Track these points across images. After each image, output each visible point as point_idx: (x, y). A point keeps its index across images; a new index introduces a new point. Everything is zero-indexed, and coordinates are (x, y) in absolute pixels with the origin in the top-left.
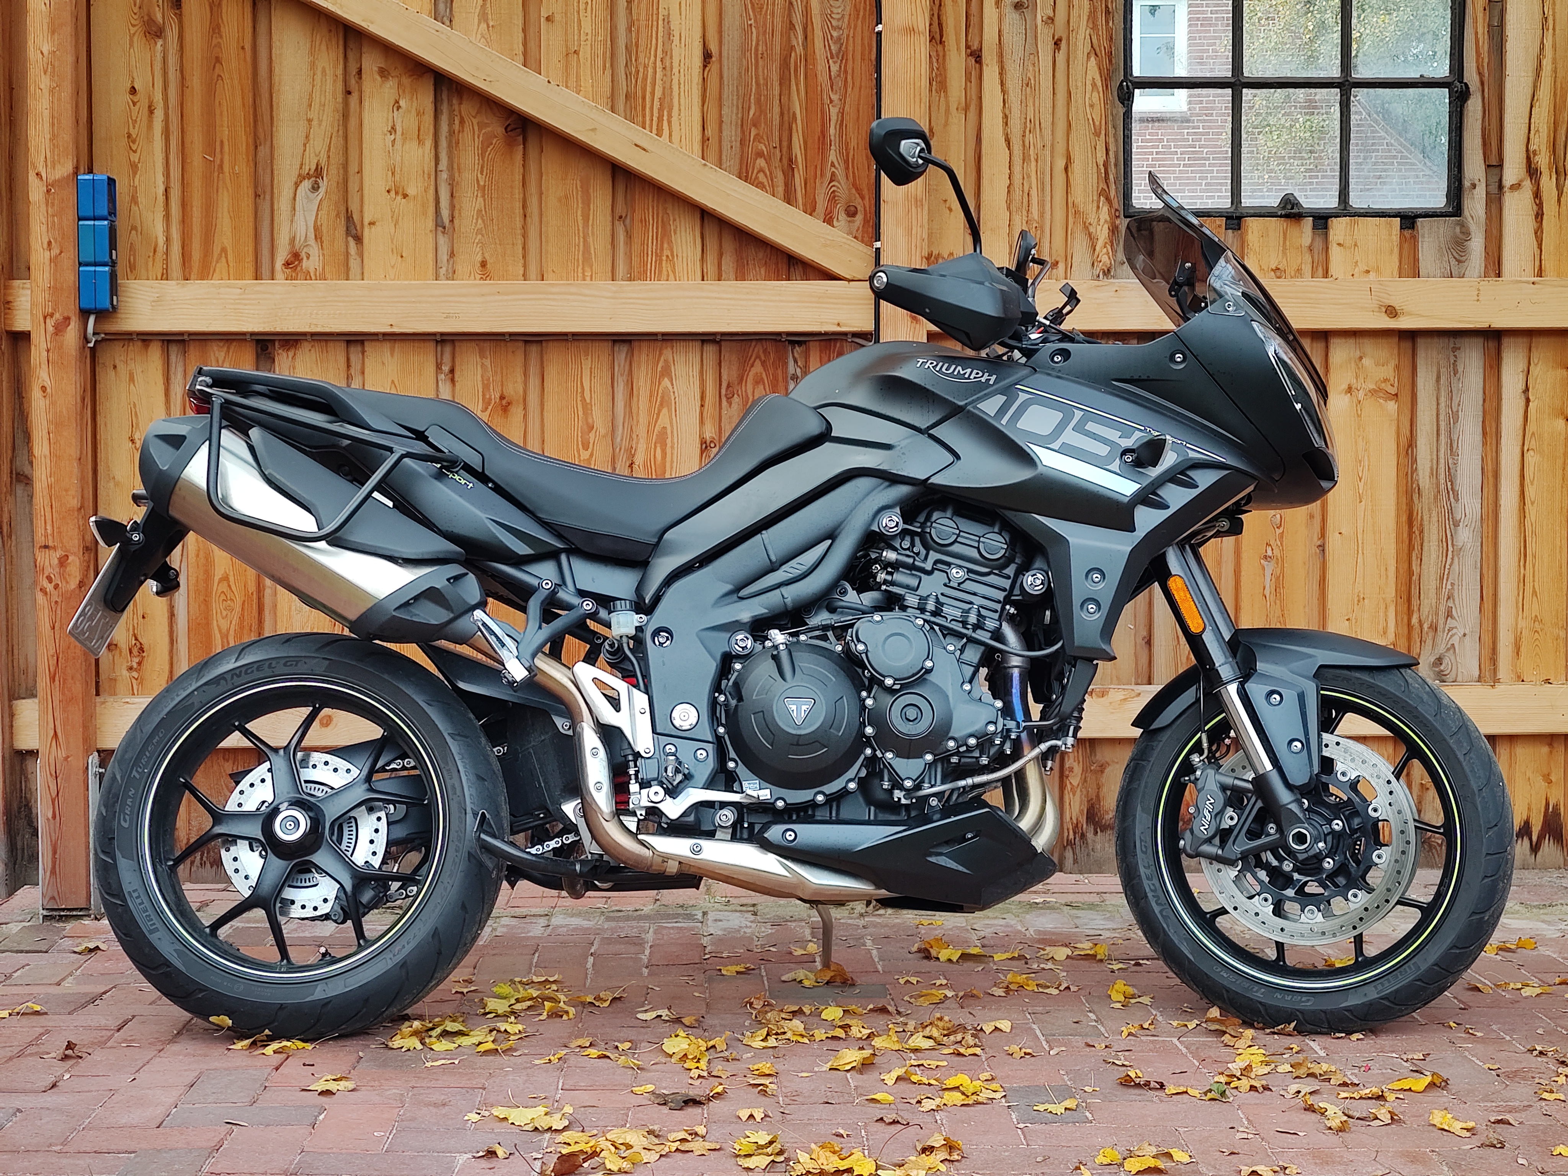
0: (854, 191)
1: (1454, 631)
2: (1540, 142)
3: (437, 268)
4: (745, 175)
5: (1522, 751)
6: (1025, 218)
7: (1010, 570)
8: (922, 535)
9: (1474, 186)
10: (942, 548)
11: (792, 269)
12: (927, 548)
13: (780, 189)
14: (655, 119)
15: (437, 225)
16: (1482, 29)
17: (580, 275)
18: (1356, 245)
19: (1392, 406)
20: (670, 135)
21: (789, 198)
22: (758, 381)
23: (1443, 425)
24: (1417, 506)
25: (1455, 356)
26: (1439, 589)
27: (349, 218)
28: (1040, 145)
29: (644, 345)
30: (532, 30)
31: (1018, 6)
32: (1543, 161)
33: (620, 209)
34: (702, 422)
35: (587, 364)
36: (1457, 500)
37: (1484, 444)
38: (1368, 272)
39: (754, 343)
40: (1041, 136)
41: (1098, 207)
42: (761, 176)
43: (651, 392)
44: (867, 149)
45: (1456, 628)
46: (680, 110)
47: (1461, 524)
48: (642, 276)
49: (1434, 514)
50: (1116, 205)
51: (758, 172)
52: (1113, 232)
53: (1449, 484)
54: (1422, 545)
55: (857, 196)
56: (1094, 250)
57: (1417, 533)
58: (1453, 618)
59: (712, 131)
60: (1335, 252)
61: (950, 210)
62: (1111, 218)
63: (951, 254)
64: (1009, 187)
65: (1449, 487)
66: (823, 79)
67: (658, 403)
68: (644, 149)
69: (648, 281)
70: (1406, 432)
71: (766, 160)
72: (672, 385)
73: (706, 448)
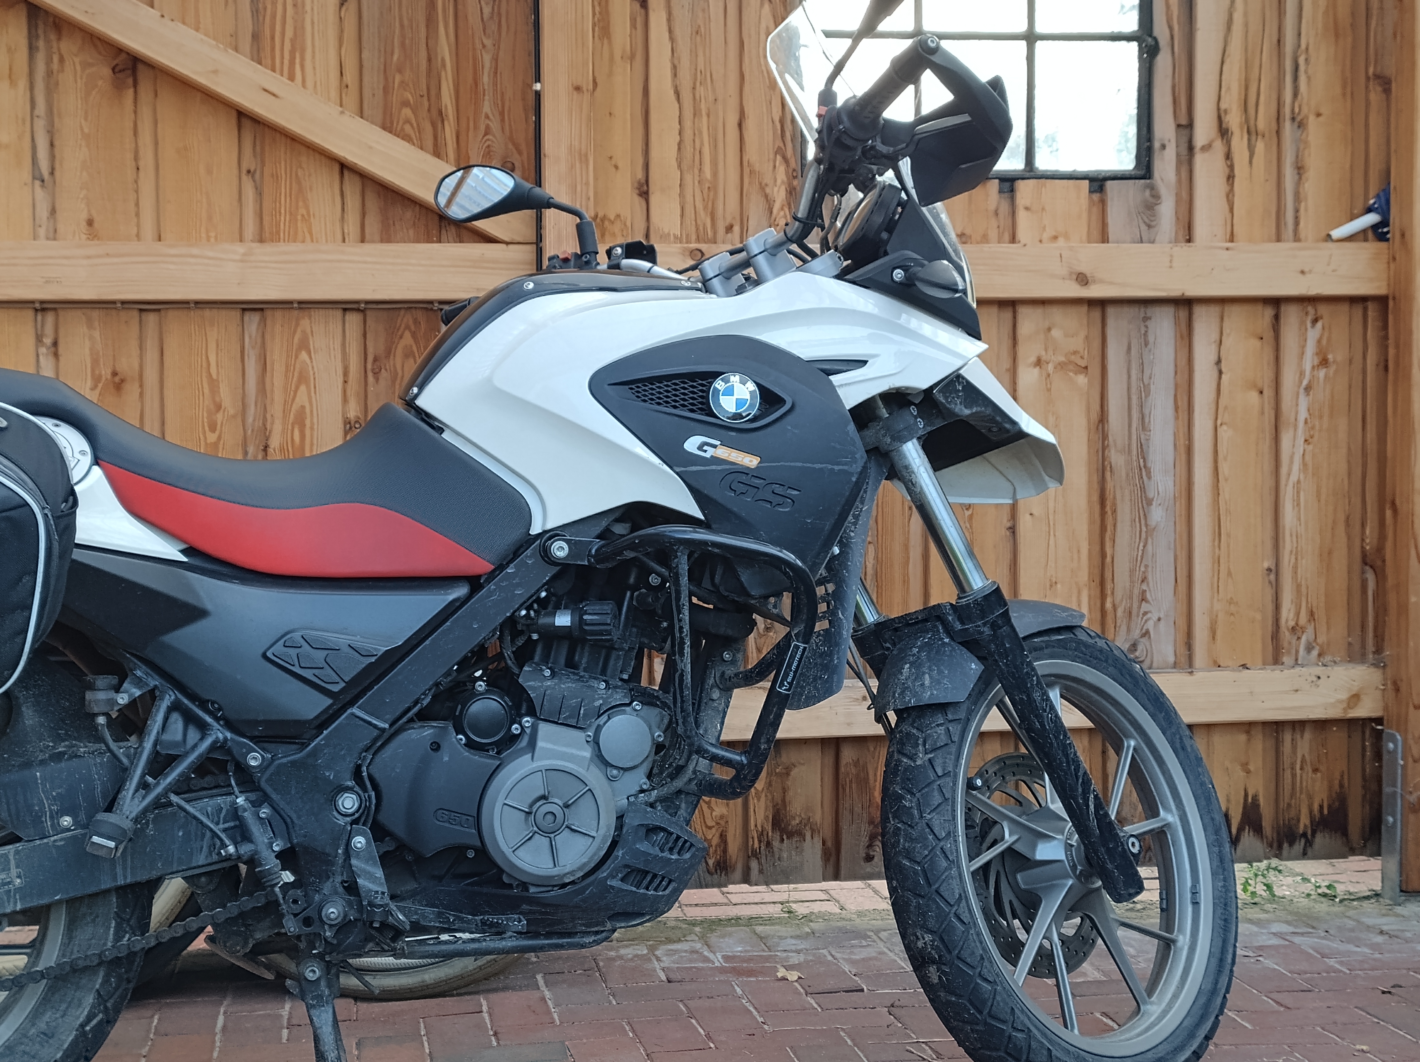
0: (510, 146)
1: (1149, 615)
2: (1232, 102)
3: (35, 225)
4: (388, 126)
5: (1218, 739)
6: (697, 178)
9: (1163, 147)
11: (444, 232)
13: (429, 143)
14: (286, 62)
15: (34, 178)
17: (204, 235)
18: (1043, 209)
19: (1082, 380)
20: (304, 81)
21: (437, 153)
22: (408, 354)
23: (1134, 398)
24: (1109, 485)
25: (1146, 327)
26: (1132, 572)
28: (711, 98)
29: (278, 314)
32: (1234, 120)
33: (248, 162)
34: (345, 400)
35: (213, 334)
36: (1149, 478)
37: (1177, 418)
38: (1055, 238)
39: (402, 312)
40: (714, 90)
41: (775, 167)
42: (408, 128)
43: (287, 366)
44: (524, 99)
45: (1150, 612)
46: (314, 52)
47: (1154, 503)
48: (275, 238)
49: (1127, 492)
50: (793, 164)
51: (404, 123)
52: (791, 193)
53: (1141, 461)
54: (1115, 525)
55: (514, 151)
56: (771, 213)
57: (1109, 513)
58: (1147, 602)
59: (351, 77)
60: (1022, 215)
61: (616, 167)
62: (788, 179)
63: (618, 216)
64: (679, 144)
65: (1142, 464)
66: (474, 20)
67: (295, 379)
68: (274, 95)
69: (282, 243)
70: (1096, 407)
71: (412, 109)
72: (311, 358)
73: (351, 428)
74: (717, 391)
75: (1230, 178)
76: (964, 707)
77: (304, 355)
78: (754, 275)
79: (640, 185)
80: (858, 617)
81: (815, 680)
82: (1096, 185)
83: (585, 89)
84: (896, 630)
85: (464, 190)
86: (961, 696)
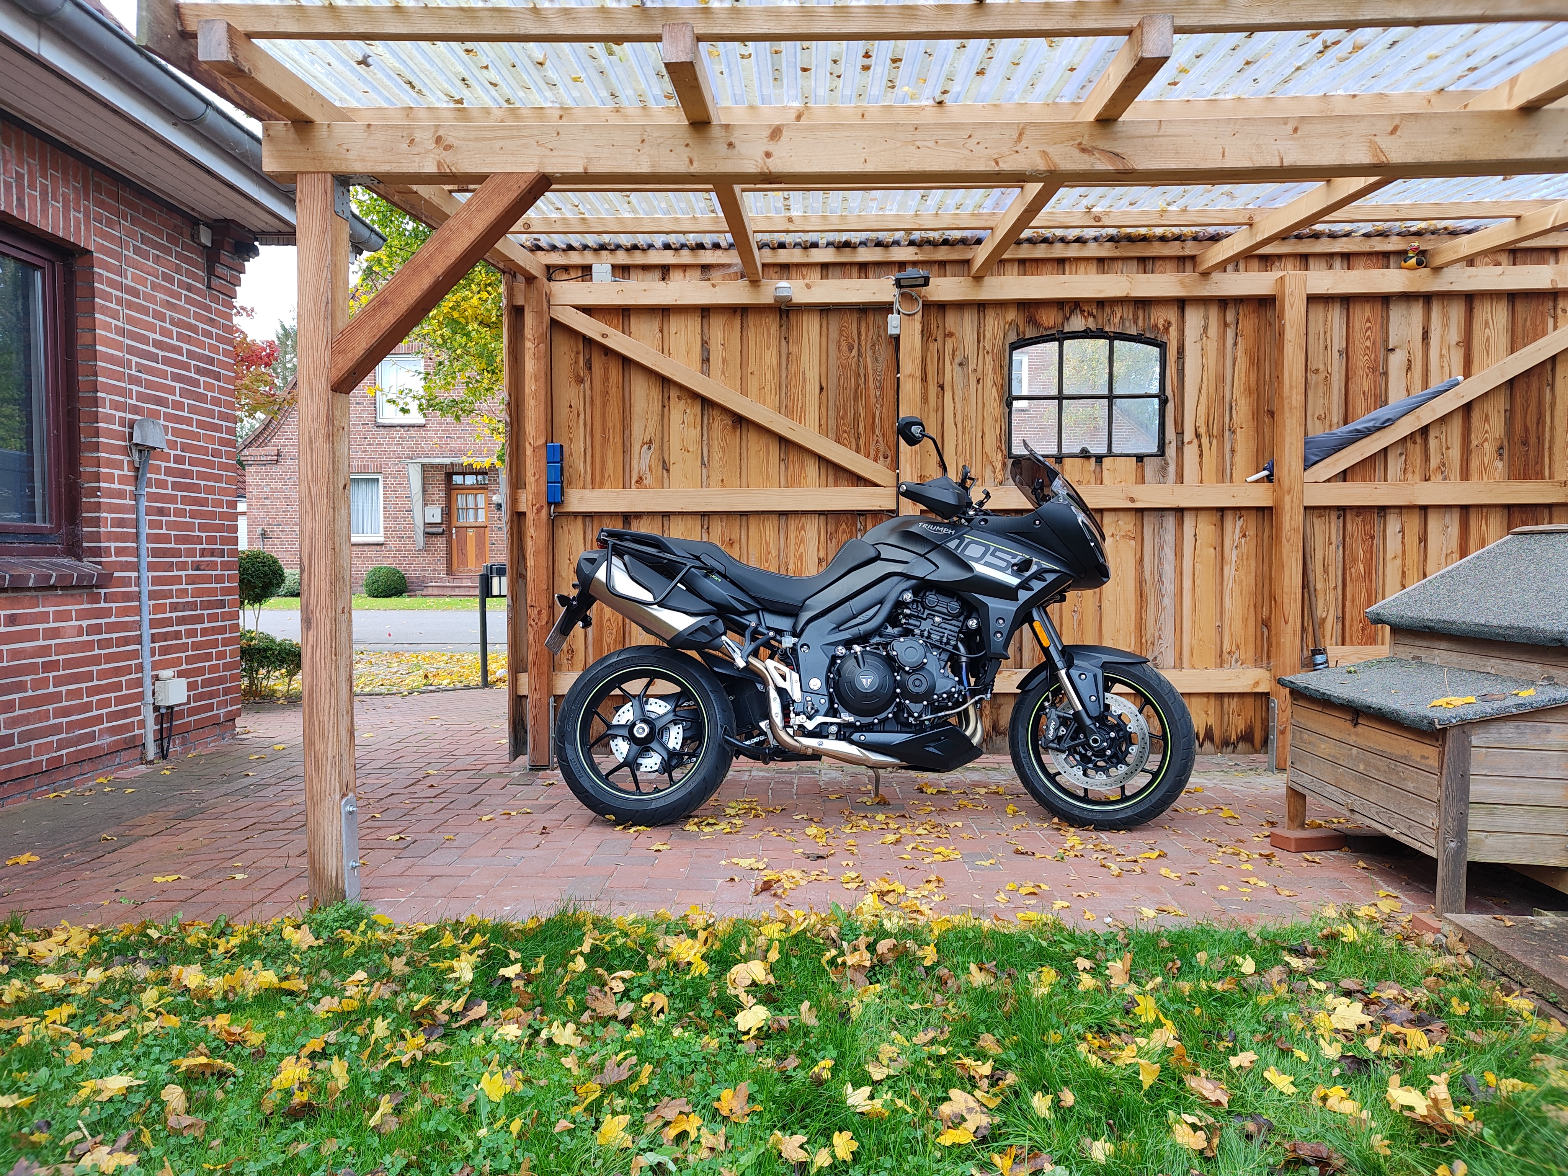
0: (887, 447)
1: (1162, 645)
2: (1201, 423)
3: (702, 483)
4: (838, 441)
5: (1194, 700)
6: (965, 460)
7: (961, 618)
8: (922, 603)
9: (1170, 442)
10: (931, 608)
11: (860, 482)
12: (924, 608)
13: (854, 447)
14: (798, 416)
15: (702, 464)
16: (1174, 371)
17: (765, 485)
18: (1115, 470)
19: (1132, 542)
20: (805, 423)
21: (858, 451)
22: (844, 532)
23: (1156, 551)
24: (1144, 588)
25: (1162, 520)
26: (1155, 626)
27: (664, 461)
28: (970, 427)
29: (793, 516)
30: (744, 378)
31: (960, 364)
32: (1202, 431)
33: (783, 457)
34: (819, 550)
35: (767, 525)
36: (1163, 585)
37: (1176, 560)
38: (1120, 482)
39: (842, 515)
40: (971, 422)
41: (997, 454)
42: (845, 441)
43: (796, 537)
44: (893, 428)
46: (809, 413)
47: (1164, 596)
48: (792, 486)
49: (1152, 591)
51: (844, 439)
53: (1159, 577)
54: (1147, 605)
55: (888, 449)
56: (996, 473)
57: (1144, 599)
58: (1162, 639)
59: (824, 422)
60: (1106, 473)
61: (930, 455)
62: (1003, 459)
63: (931, 475)
64: (957, 445)
65: (1159, 579)
66: (873, 398)
67: (799, 542)
68: (793, 430)
69: (795, 488)
70: (1139, 555)
71: (847, 433)
72: (805, 534)
73: (821, 562)
75: (1201, 456)
77: (803, 533)
79: (940, 462)
82: (1139, 459)
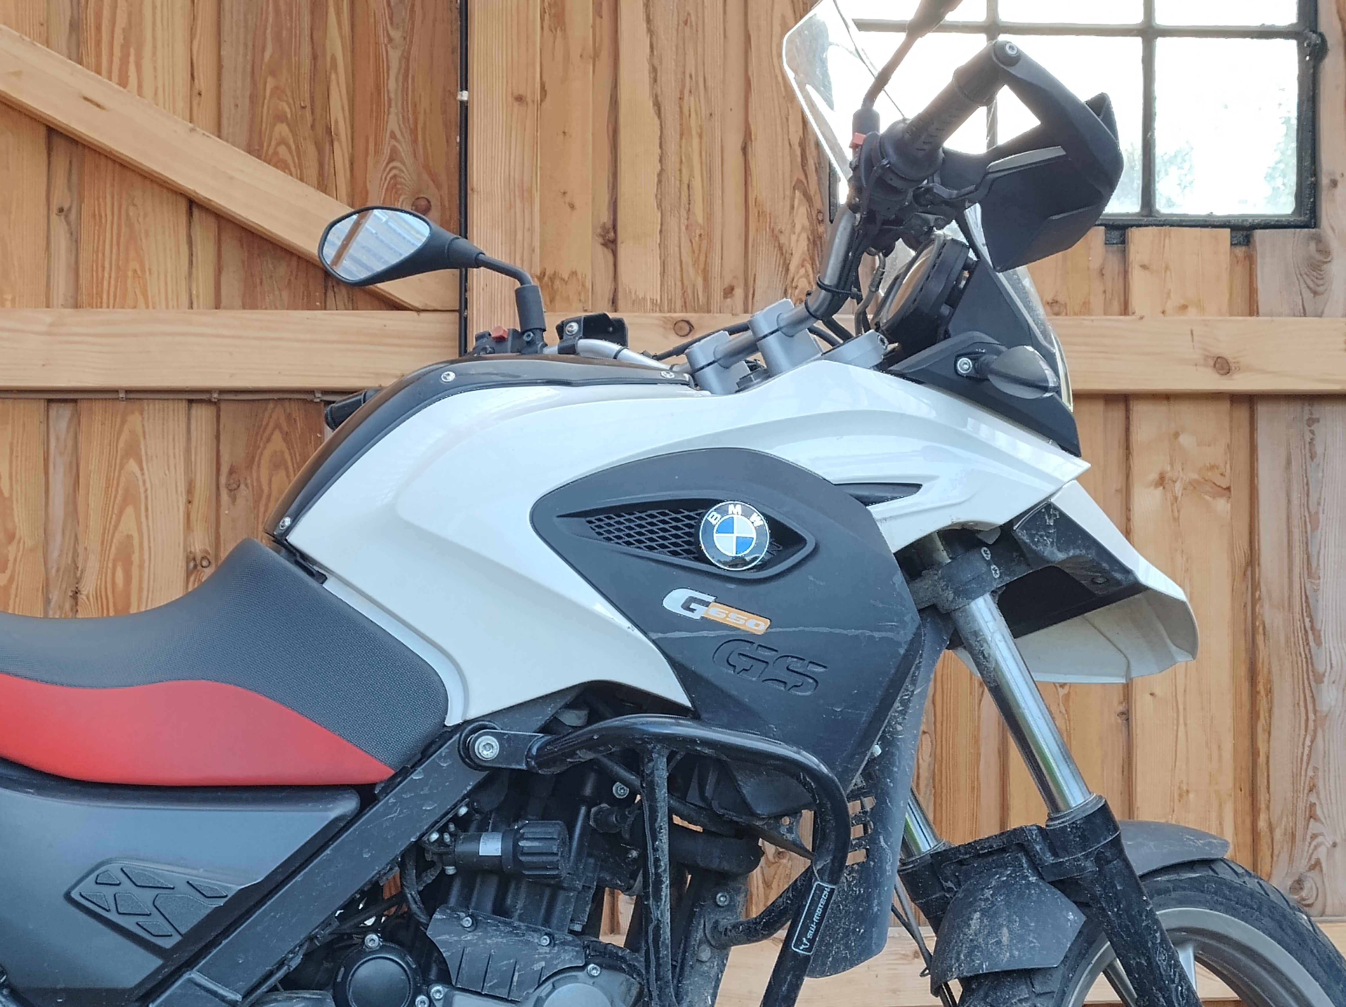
0: (425, 177)
1: (1320, 839)
4: (255, 149)
6: (684, 221)
9: (1335, 183)
11: (330, 294)
13: (312, 172)
14: (116, 60)
18: (1167, 268)
19: (1222, 505)
20: (140, 86)
21: (323, 185)
22: (278, 464)
23: (1297, 532)
24: (1263, 653)
25: (1312, 432)
26: (1295, 777)
28: (704, 112)
29: (98, 407)
33: (61, 196)
34: (189, 527)
36: (1319, 644)
38: (1184, 307)
39: (271, 405)
40: (708, 101)
41: (792, 207)
42: (282, 150)
43: (108, 479)
44: (444, 112)
45: (1322, 834)
46: (154, 47)
47: (1326, 680)
48: (96, 302)
49: (1287, 664)
50: (818, 203)
51: (278, 144)
52: (814, 243)
53: (1307, 620)
54: (1270, 711)
55: (431, 183)
56: (787, 270)
57: (1263, 693)
58: (1317, 819)
59: (205, 81)
60: (1137, 276)
61: (572, 207)
62: (811, 224)
63: (574, 273)
64: (660, 175)
65: (1308, 624)
67: (119, 498)
68: (98, 106)
69: (104, 310)
70: (1243, 543)
71: (288, 125)
72: (142, 469)
73: (195, 566)
74: (709, 525)
76: (1058, 976)
77: (132, 465)
78: (762, 363)
79: (605, 231)
80: (907, 845)
81: (846, 934)
82: (1240, 235)
83: (529, 100)
84: (961, 863)
85: (361, 237)
86: (1053, 959)
